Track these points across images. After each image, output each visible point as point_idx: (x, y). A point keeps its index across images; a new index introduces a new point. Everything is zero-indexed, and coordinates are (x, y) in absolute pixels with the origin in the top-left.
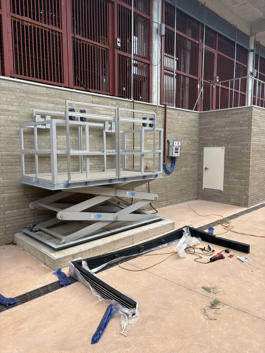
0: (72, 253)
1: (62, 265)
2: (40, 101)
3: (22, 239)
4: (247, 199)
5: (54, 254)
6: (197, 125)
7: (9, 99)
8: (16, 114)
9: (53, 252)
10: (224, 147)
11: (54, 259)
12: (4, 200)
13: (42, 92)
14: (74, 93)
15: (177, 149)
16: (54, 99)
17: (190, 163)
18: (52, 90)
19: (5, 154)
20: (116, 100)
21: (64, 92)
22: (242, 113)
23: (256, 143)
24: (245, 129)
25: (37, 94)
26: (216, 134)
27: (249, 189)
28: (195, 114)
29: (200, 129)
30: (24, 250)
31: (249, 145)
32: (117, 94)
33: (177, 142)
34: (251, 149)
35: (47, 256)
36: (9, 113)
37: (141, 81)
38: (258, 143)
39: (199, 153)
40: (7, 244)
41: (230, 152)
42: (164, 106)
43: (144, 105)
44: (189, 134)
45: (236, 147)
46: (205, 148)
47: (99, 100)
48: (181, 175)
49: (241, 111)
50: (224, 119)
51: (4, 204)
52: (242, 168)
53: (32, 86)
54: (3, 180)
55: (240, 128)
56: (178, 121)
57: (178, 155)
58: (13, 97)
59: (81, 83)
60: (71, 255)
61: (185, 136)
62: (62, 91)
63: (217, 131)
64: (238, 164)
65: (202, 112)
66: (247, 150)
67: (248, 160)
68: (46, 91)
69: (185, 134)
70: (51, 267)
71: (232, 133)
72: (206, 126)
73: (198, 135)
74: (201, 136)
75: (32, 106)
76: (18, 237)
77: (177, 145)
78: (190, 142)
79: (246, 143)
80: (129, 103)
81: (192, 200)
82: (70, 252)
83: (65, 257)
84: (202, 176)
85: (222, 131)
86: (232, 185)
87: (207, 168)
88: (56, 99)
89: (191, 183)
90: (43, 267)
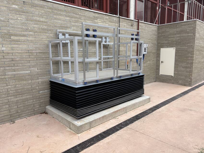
0: (89, 121)
1: (83, 130)
2: (61, 15)
3: (52, 110)
4: (191, 81)
5: (77, 122)
6: (156, 34)
7: (40, 13)
8: (45, 24)
9: (75, 121)
10: (175, 48)
11: (78, 126)
12: (38, 84)
13: (62, 9)
14: (82, 10)
15: (145, 49)
16: (70, 14)
17: (152, 58)
18: (68, 7)
19: (39, 52)
20: (109, 16)
21: (76, 9)
22: (188, 24)
23: (197, 44)
24: (191, 35)
25: (58, 10)
26: (169, 39)
27: (193, 75)
28: (155, 26)
29: (158, 36)
30: (53, 117)
31: (193, 46)
32: (108, 12)
33: (145, 44)
34: (195, 49)
35: (72, 123)
36: (41, 23)
37: (122, 4)
38: (199, 44)
39: (157, 52)
40: (41, 113)
41: (179, 51)
42: (137, 21)
43: (125, 20)
44: (151, 40)
45: (184, 47)
46: (161, 48)
47: (98, 15)
48: (147, 66)
49: (188, 23)
50: (176, 29)
51: (39, 86)
52: (187, 61)
53: (55, 4)
54: (38, 70)
55: (187, 35)
56: (146, 31)
57: (146, 53)
58: (43, 12)
59: (86, 4)
60: (89, 122)
61: (149, 41)
62: (74, 9)
63: (170, 38)
64: (185, 58)
65: (159, 25)
66: (192, 49)
67: (192, 56)
68: (64, 8)
69: (150, 39)
70: (75, 131)
71: (181, 38)
72: (163, 34)
73: (157, 40)
74: (159, 41)
75: (56, 19)
76: (49, 109)
77: (145, 46)
78: (152, 45)
79: (191, 44)
80: (117, 18)
81: (152, 82)
82: (88, 120)
83: (85, 124)
84: (159, 67)
85: (174, 37)
86: (180, 72)
87: (163, 62)
88: (71, 14)
89: (152, 71)
90: (69, 131)
